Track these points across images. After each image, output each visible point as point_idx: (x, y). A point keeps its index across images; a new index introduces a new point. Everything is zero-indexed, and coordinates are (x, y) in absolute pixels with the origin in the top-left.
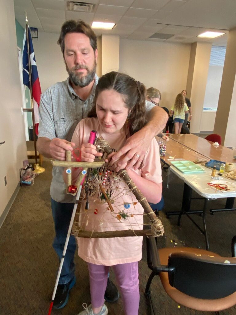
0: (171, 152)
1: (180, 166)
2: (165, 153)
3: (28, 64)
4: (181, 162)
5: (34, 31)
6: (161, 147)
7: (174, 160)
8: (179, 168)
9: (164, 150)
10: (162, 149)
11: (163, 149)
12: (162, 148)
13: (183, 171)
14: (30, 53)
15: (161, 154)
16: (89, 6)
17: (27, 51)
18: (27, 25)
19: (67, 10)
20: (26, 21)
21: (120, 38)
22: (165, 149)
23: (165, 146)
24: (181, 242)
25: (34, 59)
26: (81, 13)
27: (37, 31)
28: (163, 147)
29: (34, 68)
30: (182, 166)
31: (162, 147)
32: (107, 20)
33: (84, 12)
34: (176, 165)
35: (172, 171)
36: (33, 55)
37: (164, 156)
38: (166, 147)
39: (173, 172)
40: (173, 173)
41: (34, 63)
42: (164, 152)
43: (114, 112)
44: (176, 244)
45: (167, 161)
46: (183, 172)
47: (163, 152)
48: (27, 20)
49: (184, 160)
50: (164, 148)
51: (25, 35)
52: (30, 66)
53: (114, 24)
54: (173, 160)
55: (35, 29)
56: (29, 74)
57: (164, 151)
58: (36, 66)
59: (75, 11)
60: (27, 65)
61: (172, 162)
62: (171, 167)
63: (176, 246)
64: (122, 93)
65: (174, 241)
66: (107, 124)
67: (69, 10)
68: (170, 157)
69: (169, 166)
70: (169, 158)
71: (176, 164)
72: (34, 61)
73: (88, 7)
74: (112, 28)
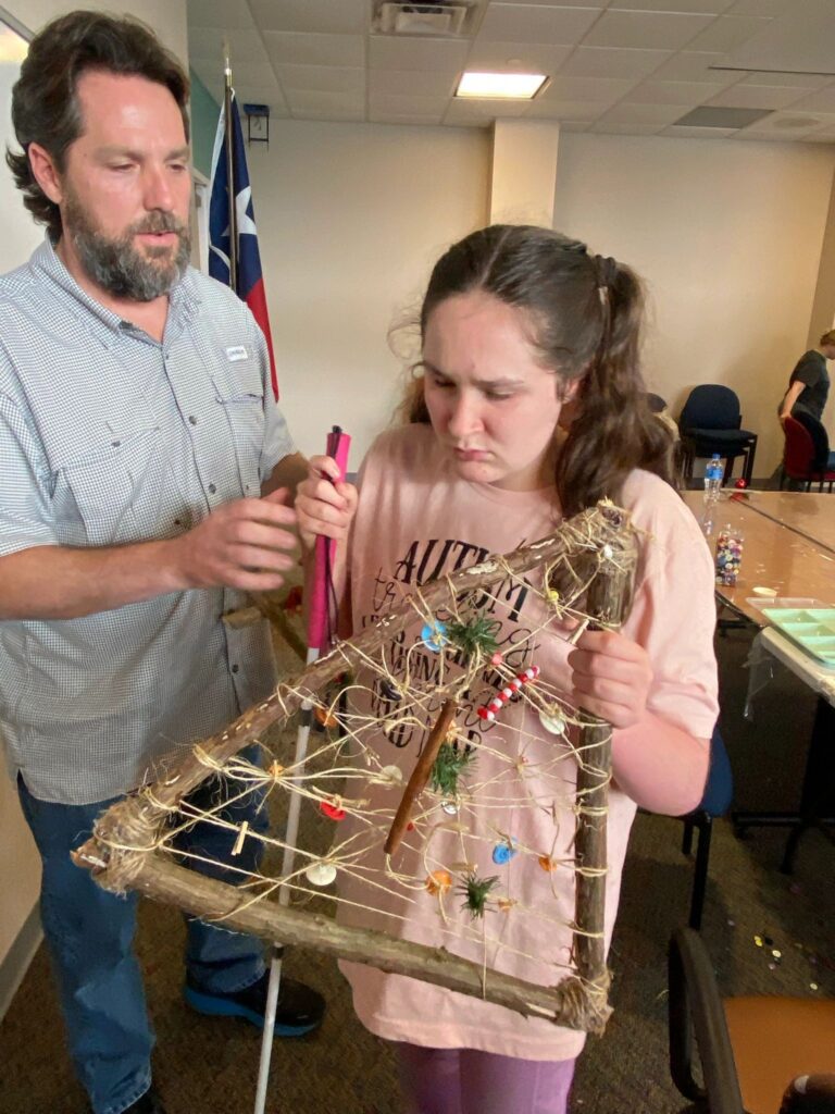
0: (760, 568)
1: (806, 633)
2: (736, 572)
3: (227, 230)
4: (810, 612)
5: (257, 116)
6: (722, 545)
7: (777, 605)
8: (804, 640)
9: (734, 561)
10: (723, 557)
11: (729, 557)
12: (727, 552)
13: (821, 654)
14: (237, 190)
15: (719, 574)
16: (452, 13)
17: (226, 182)
18: (228, 90)
19: (372, 31)
20: (226, 76)
21: (563, 131)
22: (740, 557)
23: (738, 542)
24: (797, 948)
25: (250, 212)
26: (423, 39)
27: (268, 116)
28: (731, 547)
29: (249, 243)
30: (811, 633)
31: (726, 548)
32: (517, 61)
33: (433, 36)
34: (786, 626)
35: (770, 650)
36: (245, 195)
37: (733, 584)
38: (740, 547)
39: (774, 653)
40: (774, 657)
41: (247, 226)
42: (733, 569)
43: (490, 391)
44: (776, 953)
45: (749, 606)
46: (824, 658)
47: (729, 566)
48: (228, 72)
49: (820, 603)
50: (735, 551)
51: (221, 126)
52: (233, 237)
53: (543, 78)
54: (773, 600)
55: (259, 110)
56: (229, 265)
57: (732, 562)
58: (253, 238)
59: (401, 34)
60: (224, 235)
61: (771, 614)
62: (767, 633)
63: (778, 962)
64: (520, 304)
65: (768, 941)
66: (461, 445)
67: (379, 31)
68: (758, 590)
69: (757, 629)
70: (755, 595)
71: (788, 620)
72: (249, 220)
73: (449, 16)
74: (533, 97)
